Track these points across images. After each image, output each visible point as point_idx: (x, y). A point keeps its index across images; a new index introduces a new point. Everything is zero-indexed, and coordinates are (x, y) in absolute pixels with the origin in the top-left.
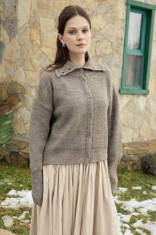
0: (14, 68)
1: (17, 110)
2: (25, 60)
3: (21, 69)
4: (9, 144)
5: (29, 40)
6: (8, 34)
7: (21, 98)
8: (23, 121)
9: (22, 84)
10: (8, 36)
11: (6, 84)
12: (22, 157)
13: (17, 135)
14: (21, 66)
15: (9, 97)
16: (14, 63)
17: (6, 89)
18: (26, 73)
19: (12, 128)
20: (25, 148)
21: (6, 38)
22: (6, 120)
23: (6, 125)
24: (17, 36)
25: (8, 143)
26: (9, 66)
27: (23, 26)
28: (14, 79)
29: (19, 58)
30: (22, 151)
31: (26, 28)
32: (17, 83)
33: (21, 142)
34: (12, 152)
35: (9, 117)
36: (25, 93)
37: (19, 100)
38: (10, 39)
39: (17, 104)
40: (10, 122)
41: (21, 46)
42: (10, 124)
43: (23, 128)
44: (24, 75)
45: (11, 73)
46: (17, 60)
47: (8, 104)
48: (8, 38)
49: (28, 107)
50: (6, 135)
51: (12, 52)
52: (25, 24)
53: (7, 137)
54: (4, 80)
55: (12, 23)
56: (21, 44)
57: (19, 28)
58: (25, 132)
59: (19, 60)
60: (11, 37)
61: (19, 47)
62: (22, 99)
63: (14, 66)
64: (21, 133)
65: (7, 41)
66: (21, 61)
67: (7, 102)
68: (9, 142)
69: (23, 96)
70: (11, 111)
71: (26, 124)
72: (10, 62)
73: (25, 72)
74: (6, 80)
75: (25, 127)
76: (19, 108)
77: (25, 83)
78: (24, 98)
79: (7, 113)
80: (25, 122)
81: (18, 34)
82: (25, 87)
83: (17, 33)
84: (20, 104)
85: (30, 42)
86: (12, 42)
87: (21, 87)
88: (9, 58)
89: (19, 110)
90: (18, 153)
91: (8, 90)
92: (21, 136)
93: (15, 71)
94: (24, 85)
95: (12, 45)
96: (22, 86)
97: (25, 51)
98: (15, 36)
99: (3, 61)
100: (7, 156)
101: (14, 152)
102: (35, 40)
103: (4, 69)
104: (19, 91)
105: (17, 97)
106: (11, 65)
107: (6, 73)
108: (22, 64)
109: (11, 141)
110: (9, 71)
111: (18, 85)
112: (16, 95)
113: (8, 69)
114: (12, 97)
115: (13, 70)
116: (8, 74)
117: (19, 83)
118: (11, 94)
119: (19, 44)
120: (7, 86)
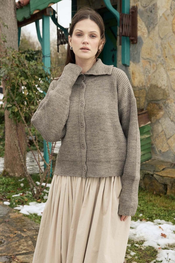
0: (154, 68)
1: (158, 121)
2: (166, 57)
3: (162, 70)
4: (146, 164)
5: (172, 31)
6: (147, 27)
7: (162, 105)
8: (166, 135)
9: (163, 87)
11: (145, 89)
12: (157, 181)
13: (158, 153)
14: (162, 64)
15: (148, 105)
16: (153, 61)
18: (168, 73)
19: (152, 145)
20: (163, 169)
21: (144, 31)
22: (142, 134)
23: (142, 140)
24: (157, 28)
25: (144, 163)
27: (163, 14)
28: (154, 82)
29: (160, 55)
30: (158, 173)
31: (168, 15)
32: (157, 87)
33: (163, 162)
34: (145, 174)
35: (146, 130)
36: (167, 99)
37: (160, 109)
38: (149, 32)
39: (158, 114)
41: (162, 39)
43: (165, 145)
44: (165, 76)
45: (149, 75)
46: (157, 58)
47: (145, 113)
48: (147, 31)
49: (171, 117)
50: (143, 153)
51: (151, 49)
52: (166, 12)
53: (144, 155)
54: (142, 84)
55: (151, 12)
56: (162, 37)
57: (159, 17)
58: (168, 149)
59: (159, 57)
60: (150, 29)
61: (159, 41)
62: (163, 107)
63: (154, 65)
64: (163, 151)
65: (146, 36)
66: (161, 59)
67: (144, 112)
68: (147, 162)
69: (165, 103)
70: (149, 123)
71: (169, 139)
72: (149, 61)
74: (144, 84)
75: (167, 144)
76: (160, 119)
77: (167, 86)
78: (167, 106)
79: (142, 125)
80: (168, 137)
81: (158, 25)
82: (167, 92)
83: (156, 25)
84: (162, 113)
86: (151, 36)
87: (162, 92)
88: (148, 57)
89: (160, 121)
90: (152, 175)
91: (146, 96)
92: (163, 154)
93: (155, 72)
94: (166, 90)
95: (151, 39)
96: (164, 90)
97: (167, 46)
98: (154, 27)
99: (141, 60)
101: (148, 174)
103: (142, 70)
104: (160, 97)
105: (157, 104)
106: (150, 65)
107: (144, 75)
108: (163, 62)
109: (150, 161)
110: (148, 73)
111: (159, 90)
112: (156, 102)
113: (146, 70)
114: (151, 104)
115: (152, 71)
116: (147, 76)
117: (159, 86)
118: (150, 101)
119: (160, 37)
120: (146, 91)
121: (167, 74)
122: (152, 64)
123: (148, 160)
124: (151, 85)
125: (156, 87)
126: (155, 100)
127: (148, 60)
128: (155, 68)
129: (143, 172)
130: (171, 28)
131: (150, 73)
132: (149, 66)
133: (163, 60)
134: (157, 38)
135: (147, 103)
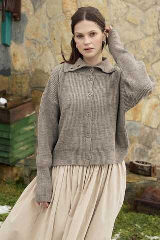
0: (40, 51)
2: (55, 40)
3: (49, 53)
4: (30, 159)
5: (62, 11)
6: (33, 3)
10: (32, 5)
11: (29, 73)
14: (50, 47)
15: (32, 92)
16: (40, 43)
17: (28, 81)
19: (36, 137)
21: (29, 8)
22: (27, 125)
23: (26, 132)
24: (45, 6)
25: (28, 158)
26: (33, 47)
28: (39, 67)
29: (47, 36)
32: (44, 72)
34: (32, 171)
35: (31, 121)
38: (35, 10)
40: (31, 128)
41: (50, 19)
42: (32, 130)
44: (53, 60)
45: (34, 58)
46: (45, 39)
47: (30, 102)
48: (32, 8)
50: (26, 147)
51: (37, 28)
53: (28, 149)
54: (25, 68)
56: (50, 16)
59: (47, 39)
60: (37, 6)
61: (47, 22)
63: (40, 48)
65: (31, 13)
66: (49, 41)
67: (28, 100)
68: (31, 157)
70: (34, 113)
72: (35, 43)
73: (54, 56)
74: (28, 69)
79: (28, 116)
81: (45, 3)
85: (62, 14)
86: (38, 13)
88: (34, 37)
91: (30, 83)
93: (41, 55)
95: (37, 17)
97: (56, 27)
98: (41, 5)
99: (25, 41)
100: (26, 176)
102: (69, 11)
103: (25, 52)
106: (36, 47)
107: (29, 58)
108: (50, 45)
109: (33, 156)
110: (33, 56)
111: (46, 76)
112: (42, 90)
113: (31, 52)
114: (36, 92)
115: (38, 54)
116: (31, 59)
117: (46, 72)
118: (35, 88)
119: (48, 16)
120: (30, 76)
121: (55, 59)
122: (37, 46)
123: (32, 155)
124: (36, 70)
125: (42, 72)
126: (40, 88)
127: (33, 41)
128: (42, 51)
129: (30, 169)
130: (61, 8)
131: (35, 56)
132: (34, 48)
133: (50, 42)
134: (44, 17)
135: (30, 90)
